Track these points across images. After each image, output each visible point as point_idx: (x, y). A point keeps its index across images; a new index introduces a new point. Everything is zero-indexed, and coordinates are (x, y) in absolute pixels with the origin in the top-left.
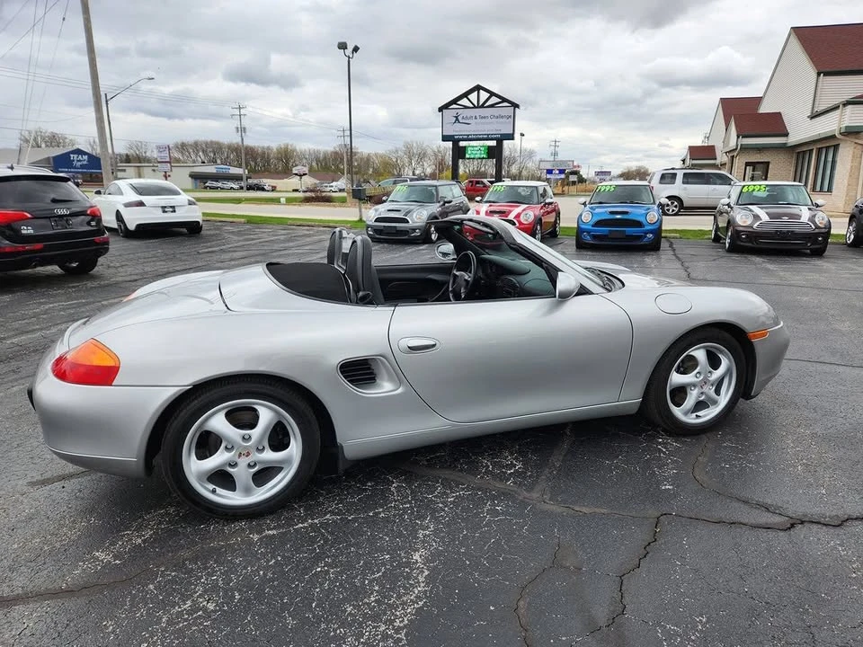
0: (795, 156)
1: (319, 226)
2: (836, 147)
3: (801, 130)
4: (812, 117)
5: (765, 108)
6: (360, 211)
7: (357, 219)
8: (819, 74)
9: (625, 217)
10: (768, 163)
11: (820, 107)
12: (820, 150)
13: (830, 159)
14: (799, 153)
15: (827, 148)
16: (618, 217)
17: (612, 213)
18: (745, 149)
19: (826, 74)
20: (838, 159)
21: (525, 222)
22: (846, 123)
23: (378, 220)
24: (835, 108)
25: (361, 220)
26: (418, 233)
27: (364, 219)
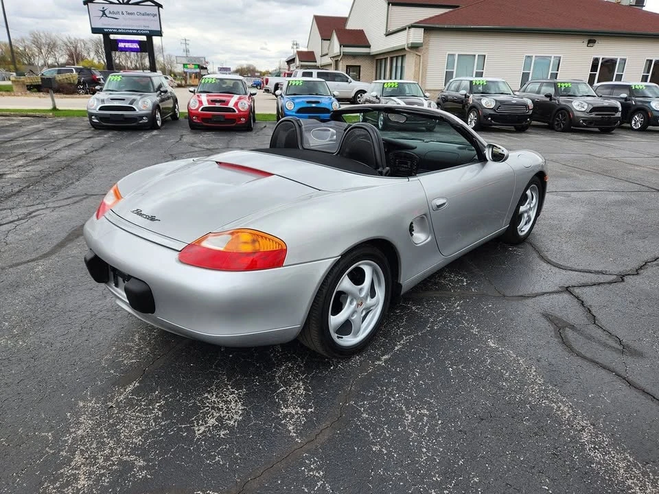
0: (375, 61)
1: (15, 116)
2: (403, 57)
3: (379, 44)
4: (387, 35)
5: (350, 26)
6: (53, 100)
7: (50, 107)
8: (389, 4)
9: (318, 106)
10: (360, 66)
11: (391, 29)
12: (392, 59)
13: (399, 64)
14: (377, 60)
15: (397, 57)
16: (314, 105)
17: (308, 102)
18: (346, 55)
19: (394, 4)
20: (405, 65)
21: (242, 110)
22: (411, 41)
23: (101, 109)
24: (404, 29)
25: (55, 109)
26: (145, 120)
27: (57, 107)
